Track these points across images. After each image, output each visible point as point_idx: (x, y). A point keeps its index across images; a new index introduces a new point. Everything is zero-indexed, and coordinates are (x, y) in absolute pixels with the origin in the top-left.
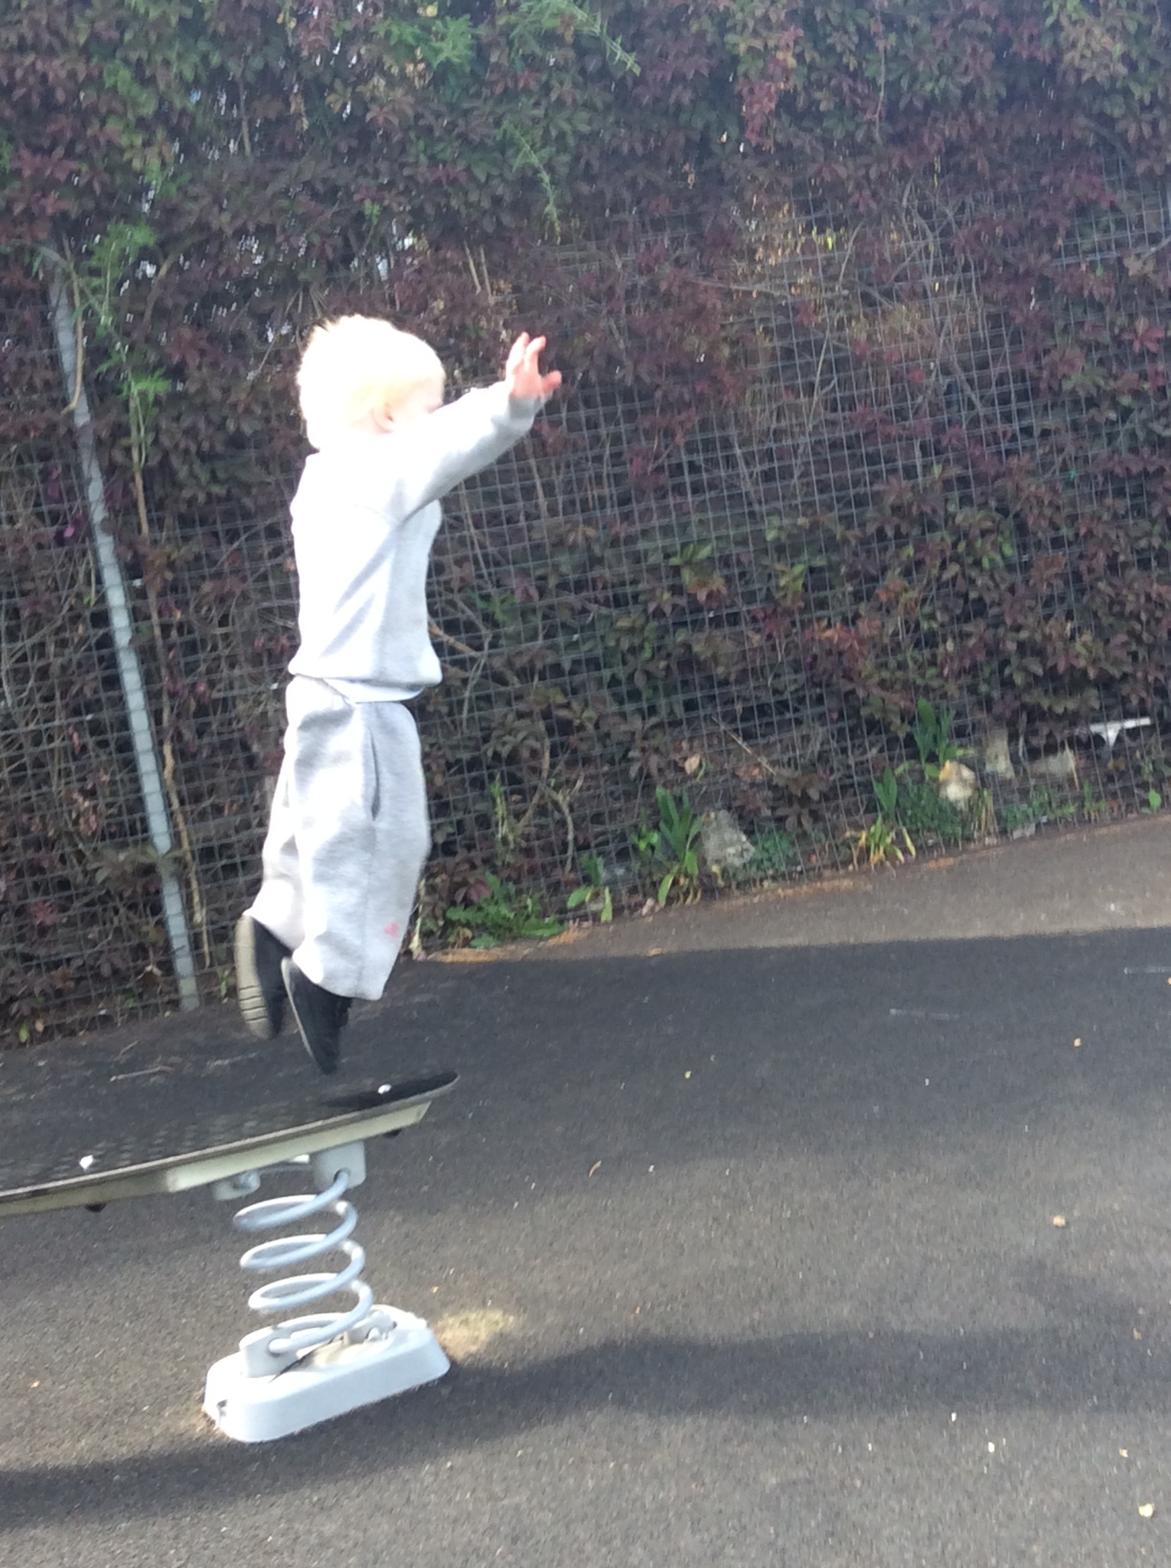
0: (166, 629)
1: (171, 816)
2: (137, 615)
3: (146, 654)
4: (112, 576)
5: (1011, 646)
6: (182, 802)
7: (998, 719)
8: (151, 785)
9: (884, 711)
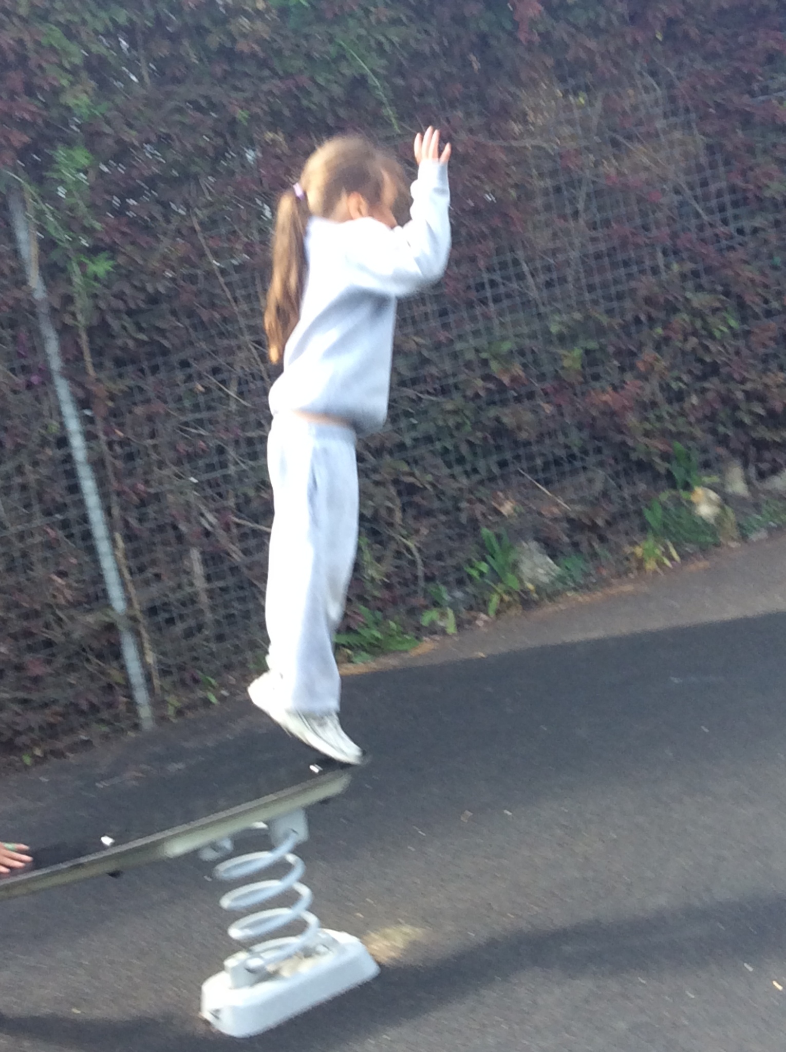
0: (110, 444)
1: (124, 584)
2: (89, 436)
3: (98, 465)
4: (69, 410)
5: (740, 395)
6: (131, 573)
7: (734, 452)
8: (108, 564)
9: (649, 454)
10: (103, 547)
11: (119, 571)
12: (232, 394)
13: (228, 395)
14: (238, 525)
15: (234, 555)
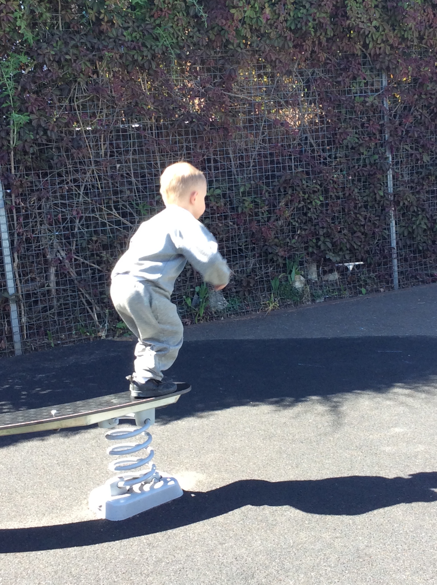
1: (15, 281)
5: (321, 234)
6: (20, 276)
7: (314, 260)
8: (8, 269)
10: (7, 260)
11: (14, 274)
12: (81, 193)
13: (79, 194)
14: (76, 260)
15: (72, 274)
